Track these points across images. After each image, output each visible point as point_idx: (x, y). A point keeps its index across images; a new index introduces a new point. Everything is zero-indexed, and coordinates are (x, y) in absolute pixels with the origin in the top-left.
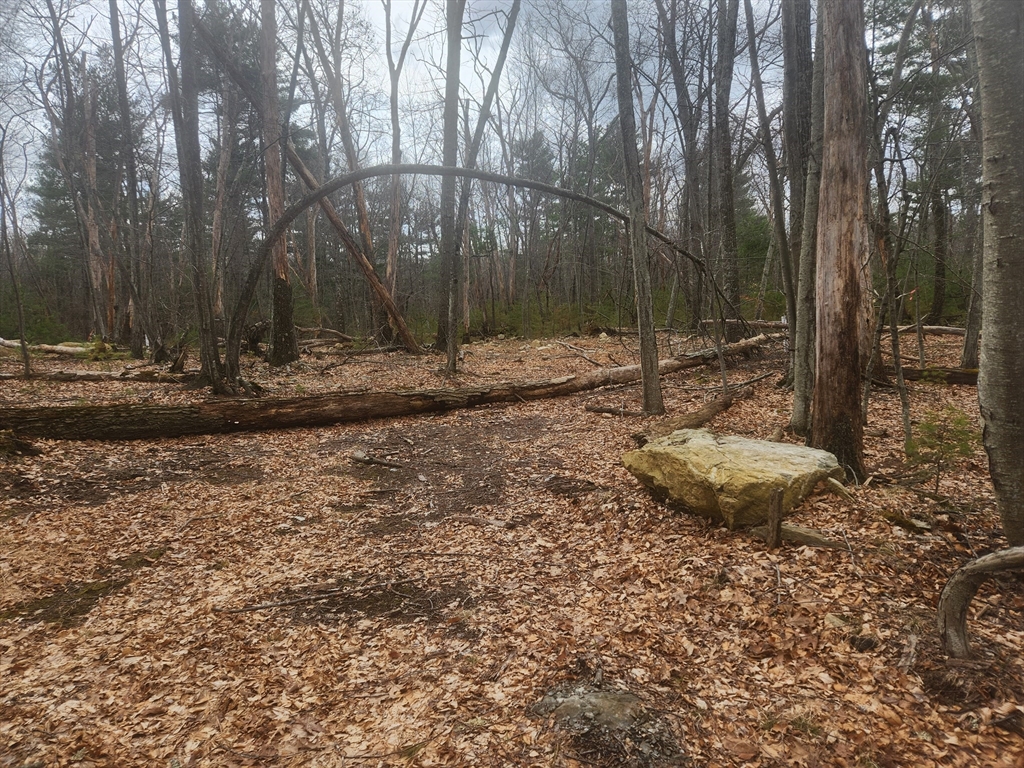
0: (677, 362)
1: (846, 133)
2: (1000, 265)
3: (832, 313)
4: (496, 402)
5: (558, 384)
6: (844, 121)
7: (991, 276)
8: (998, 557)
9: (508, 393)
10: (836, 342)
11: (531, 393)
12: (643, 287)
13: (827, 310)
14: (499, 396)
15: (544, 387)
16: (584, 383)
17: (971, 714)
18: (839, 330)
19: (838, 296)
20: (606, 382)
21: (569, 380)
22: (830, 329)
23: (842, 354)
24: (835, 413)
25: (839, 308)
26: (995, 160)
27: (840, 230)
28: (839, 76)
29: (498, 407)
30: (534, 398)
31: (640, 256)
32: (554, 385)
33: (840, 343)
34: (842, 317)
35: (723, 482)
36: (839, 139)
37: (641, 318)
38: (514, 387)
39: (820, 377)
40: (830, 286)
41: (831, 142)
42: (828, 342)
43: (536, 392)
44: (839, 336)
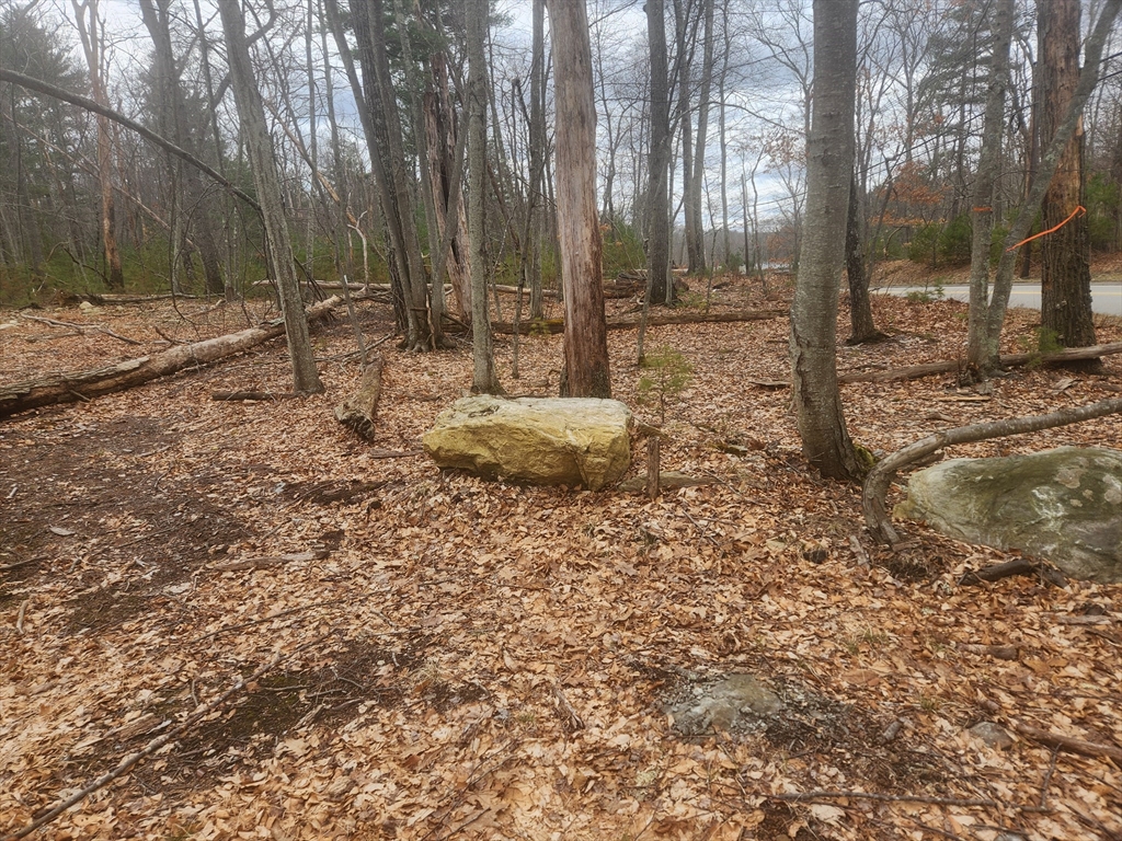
0: (262, 332)
1: (580, 75)
2: (827, 212)
3: (583, 263)
4: (43, 405)
5: (129, 371)
6: (578, 62)
7: (817, 221)
8: (903, 455)
9: (59, 391)
10: (588, 292)
11: (93, 387)
12: (281, 236)
13: (578, 260)
14: (46, 396)
15: (111, 377)
16: (163, 366)
17: (939, 582)
18: (590, 280)
19: (587, 245)
20: (190, 361)
21: (142, 364)
22: (582, 279)
23: (594, 304)
24: (592, 363)
25: (588, 258)
26: (831, 116)
27: (583, 177)
28: (568, 11)
29: (54, 413)
30: (99, 393)
31: (271, 196)
32: (123, 373)
33: (592, 293)
34: (592, 266)
35: (588, 443)
36: (574, 80)
37: (282, 275)
38: (66, 381)
39: (574, 329)
40: (579, 235)
41: (567, 82)
42: (581, 292)
43: (101, 384)
44: (590, 286)
